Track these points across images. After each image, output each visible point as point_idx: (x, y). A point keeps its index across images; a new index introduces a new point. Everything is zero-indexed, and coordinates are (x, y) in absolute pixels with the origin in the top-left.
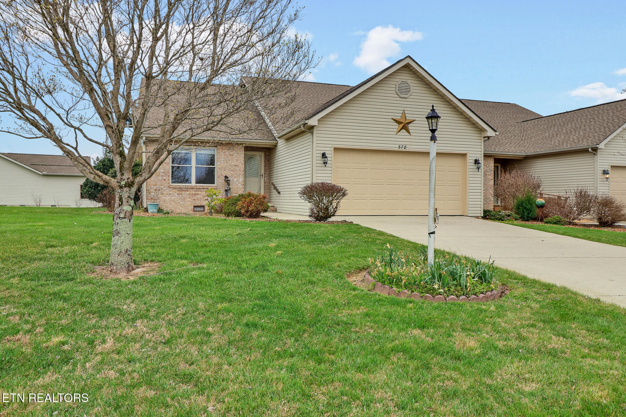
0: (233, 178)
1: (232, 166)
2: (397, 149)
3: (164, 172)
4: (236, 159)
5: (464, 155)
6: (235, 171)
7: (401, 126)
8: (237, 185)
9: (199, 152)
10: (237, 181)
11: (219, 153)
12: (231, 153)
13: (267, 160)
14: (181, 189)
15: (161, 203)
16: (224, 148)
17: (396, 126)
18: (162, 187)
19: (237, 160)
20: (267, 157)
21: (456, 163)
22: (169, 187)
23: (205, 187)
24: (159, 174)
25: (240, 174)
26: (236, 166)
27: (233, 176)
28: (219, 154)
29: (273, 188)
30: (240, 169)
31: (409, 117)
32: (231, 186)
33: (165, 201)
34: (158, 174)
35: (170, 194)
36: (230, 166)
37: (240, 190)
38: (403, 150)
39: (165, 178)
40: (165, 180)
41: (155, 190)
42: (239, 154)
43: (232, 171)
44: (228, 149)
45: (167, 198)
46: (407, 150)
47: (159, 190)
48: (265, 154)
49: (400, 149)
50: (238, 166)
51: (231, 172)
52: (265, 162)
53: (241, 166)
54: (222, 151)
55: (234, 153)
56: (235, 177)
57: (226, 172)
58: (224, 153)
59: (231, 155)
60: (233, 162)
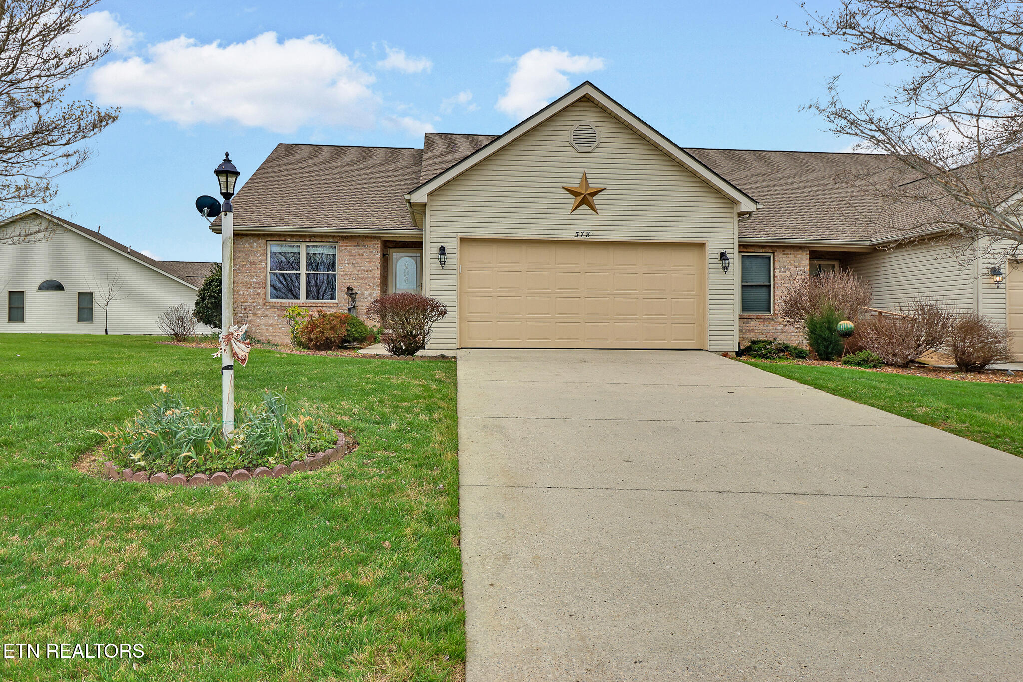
0: (362, 290)
1: (361, 272)
2: (573, 238)
3: (257, 283)
4: (367, 260)
5: (702, 245)
6: (365, 280)
7: (580, 198)
8: (370, 301)
9: (312, 251)
10: (370, 296)
11: (341, 251)
12: (360, 252)
14: (283, 308)
15: (254, 329)
16: (349, 243)
17: (572, 200)
18: (255, 304)
19: (369, 263)
21: (688, 258)
22: (264, 304)
23: (319, 305)
24: (251, 285)
25: (374, 284)
26: (367, 271)
27: (362, 287)
28: (341, 254)
30: (373, 277)
31: (594, 185)
32: (357, 303)
33: (258, 326)
34: (249, 286)
35: (267, 315)
36: (358, 271)
38: (584, 238)
39: (259, 291)
40: (259, 294)
41: (245, 309)
42: (372, 252)
43: (361, 279)
44: (355, 246)
45: (263, 321)
46: (591, 238)
47: (250, 310)
49: (579, 238)
50: (371, 271)
51: (360, 281)
53: (376, 271)
54: (345, 249)
55: (364, 252)
56: (366, 290)
57: (351, 281)
58: (349, 252)
59: (359, 255)
60: (363, 265)
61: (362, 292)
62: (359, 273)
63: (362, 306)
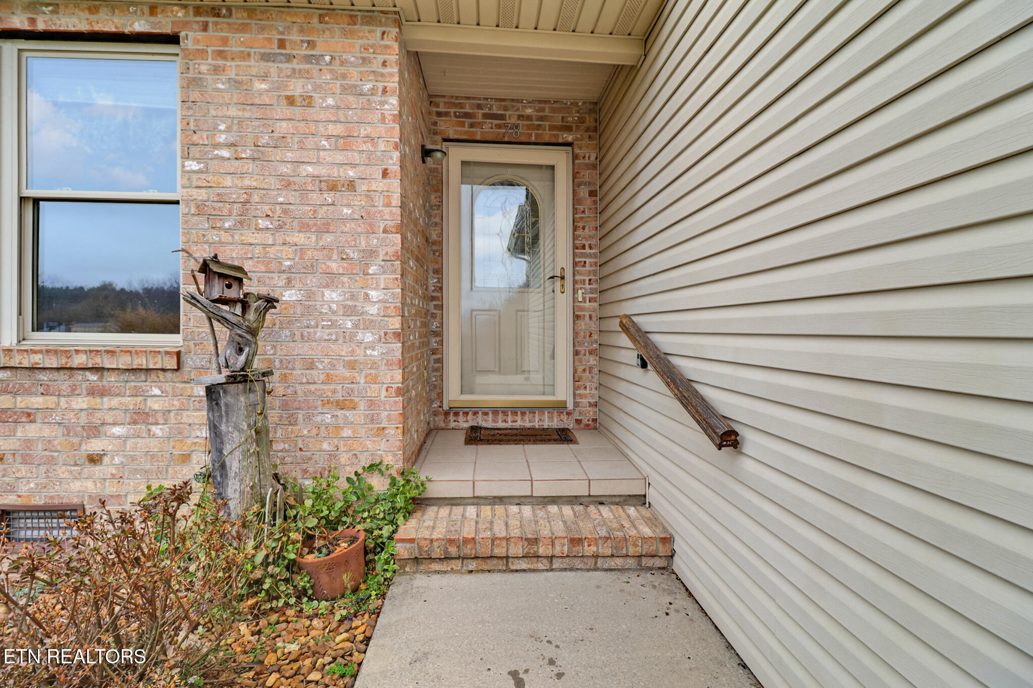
0: (312, 281)
1: (303, 191)
4: (333, 129)
6: (325, 228)
8: (348, 337)
10: (350, 311)
12: (297, 88)
13: (584, 192)
19: (344, 142)
20: (586, 175)
23: (79, 360)
25: (371, 253)
26: (333, 187)
27: (311, 269)
28: (194, 95)
29: (631, 357)
30: (367, 217)
36: (288, 185)
37: (373, 380)
42: (356, 91)
43: (304, 227)
48: (575, 157)
50: (351, 185)
51: (298, 238)
52: (576, 201)
53: (380, 185)
54: (216, 70)
55: (317, 88)
56: (331, 279)
57: (250, 236)
58: (236, 84)
59: (291, 100)
60: (312, 156)
61: (310, 295)
62: (293, 197)
63: (310, 365)
